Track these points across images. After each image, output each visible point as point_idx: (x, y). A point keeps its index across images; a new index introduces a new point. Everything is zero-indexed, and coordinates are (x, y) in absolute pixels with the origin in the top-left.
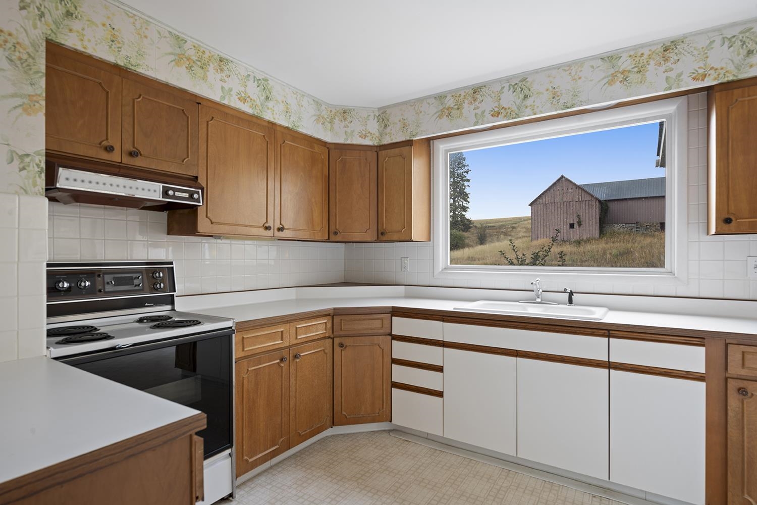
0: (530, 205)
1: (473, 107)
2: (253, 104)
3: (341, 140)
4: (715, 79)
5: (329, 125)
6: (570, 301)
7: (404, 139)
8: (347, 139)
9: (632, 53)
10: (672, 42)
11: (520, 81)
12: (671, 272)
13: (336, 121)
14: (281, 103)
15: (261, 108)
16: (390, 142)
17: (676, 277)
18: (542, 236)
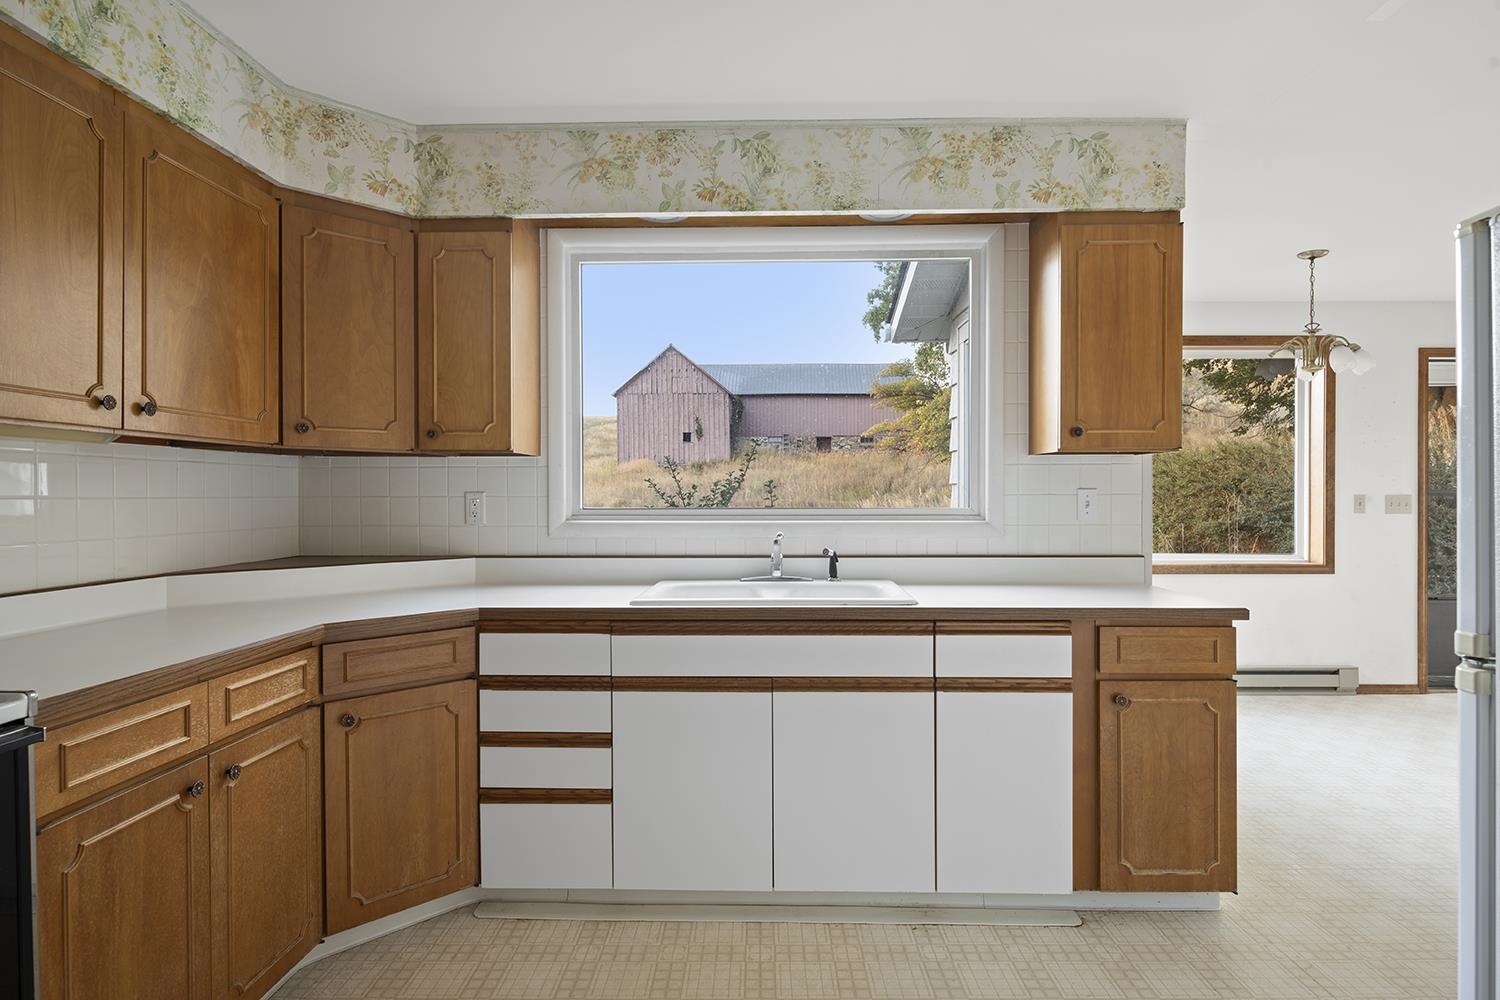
0: (615, 395)
1: (658, 169)
2: (52, 13)
3: (317, 186)
4: (1062, 203)
5: (282, 138)
6: (833, 573)
7: (488, 212)
8: (335, 187)
9: (948, 131)
10: (1006, 127)
11: (756, 137)
12: (979, 515)
13: (303, 133)
14: (146, 38)
15: (79, 32)
16: (452, 213)
17: (987, 523)
18: (637, 454)
